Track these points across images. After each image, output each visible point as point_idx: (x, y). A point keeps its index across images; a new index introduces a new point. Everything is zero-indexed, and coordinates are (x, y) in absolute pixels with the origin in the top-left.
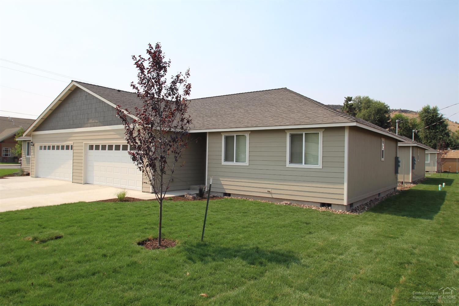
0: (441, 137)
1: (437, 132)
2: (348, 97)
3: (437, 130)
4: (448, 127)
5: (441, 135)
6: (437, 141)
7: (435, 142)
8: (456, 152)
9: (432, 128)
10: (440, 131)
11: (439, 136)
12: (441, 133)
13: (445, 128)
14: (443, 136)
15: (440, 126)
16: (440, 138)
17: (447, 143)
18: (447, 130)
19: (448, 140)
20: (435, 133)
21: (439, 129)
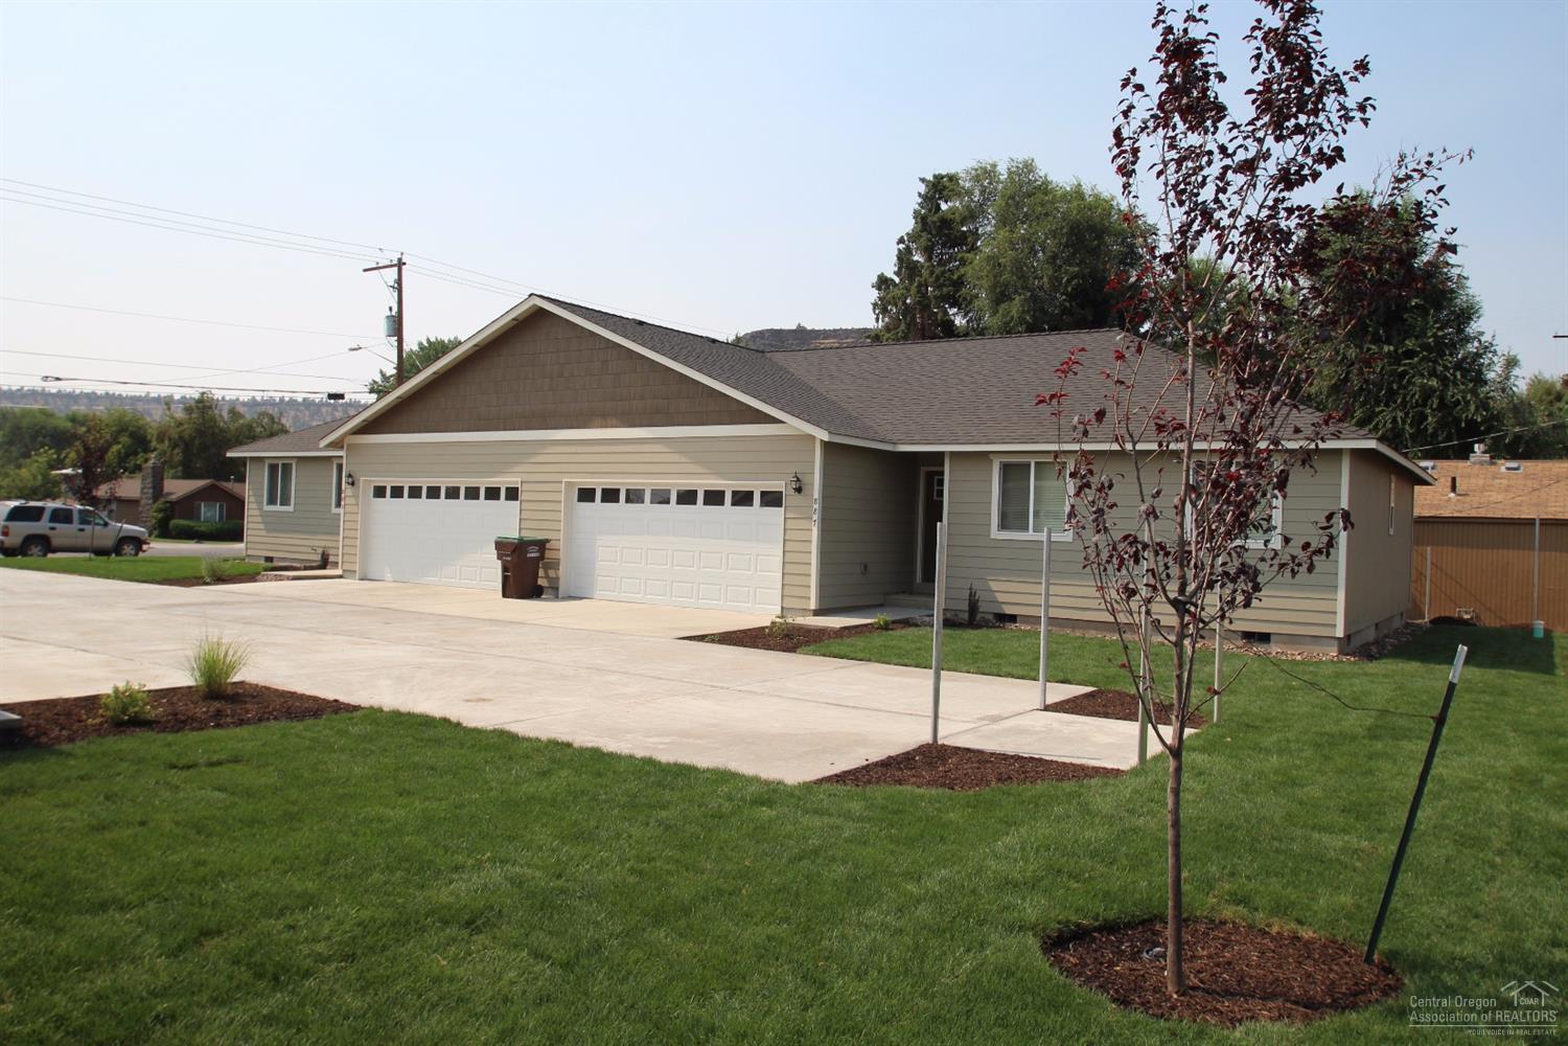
0: (1434, 383)
1: (1410, 354)
2: (935, 177)
3: (1410, 343)
4: (1473, 327)
5: (1433, 373)
6: (1407, 414)
7: (1394, 420)
8: (1527, 476)
9: (1376, 332)
10: (1425, 347)
11: (1418, 380)
12: (1435, 362)
13: (1460, 331)
14: (1444, 380)
15: (1427, 314)
16: (1427, 393)
17: (1468, 421)
18: (1468, 340)
19: (1472, 408)
20: (1395, 358)
21: (1423, 334)
